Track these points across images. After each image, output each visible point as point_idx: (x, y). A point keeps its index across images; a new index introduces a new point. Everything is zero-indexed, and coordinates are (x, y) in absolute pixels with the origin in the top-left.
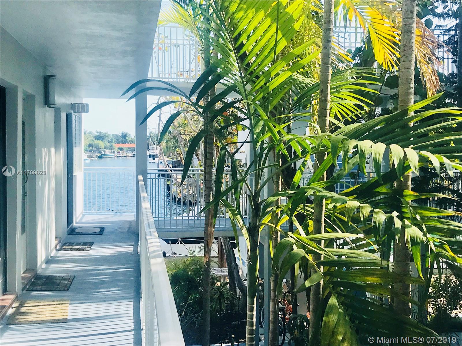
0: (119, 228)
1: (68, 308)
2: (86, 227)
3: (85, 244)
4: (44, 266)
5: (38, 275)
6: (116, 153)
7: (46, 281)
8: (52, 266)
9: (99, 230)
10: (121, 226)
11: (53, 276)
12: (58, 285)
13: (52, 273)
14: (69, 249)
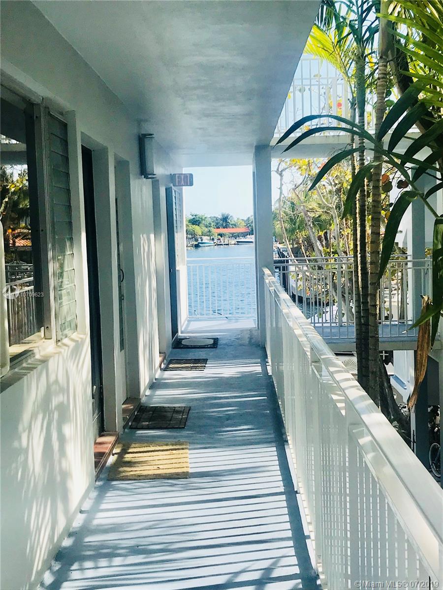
0: (237, 339)
1: (187, 455)
2: (194, 337)
3: (197, 361)
4: (148, 392)
5: (141, 406)
6: (215, 241)
7: (153, 414)
8: (159, 392)
9: (212, 342)
10: (240, 336)
11: (160, 407)
12: (171, 421)
13: (160, 403)
14: (178, 368)
